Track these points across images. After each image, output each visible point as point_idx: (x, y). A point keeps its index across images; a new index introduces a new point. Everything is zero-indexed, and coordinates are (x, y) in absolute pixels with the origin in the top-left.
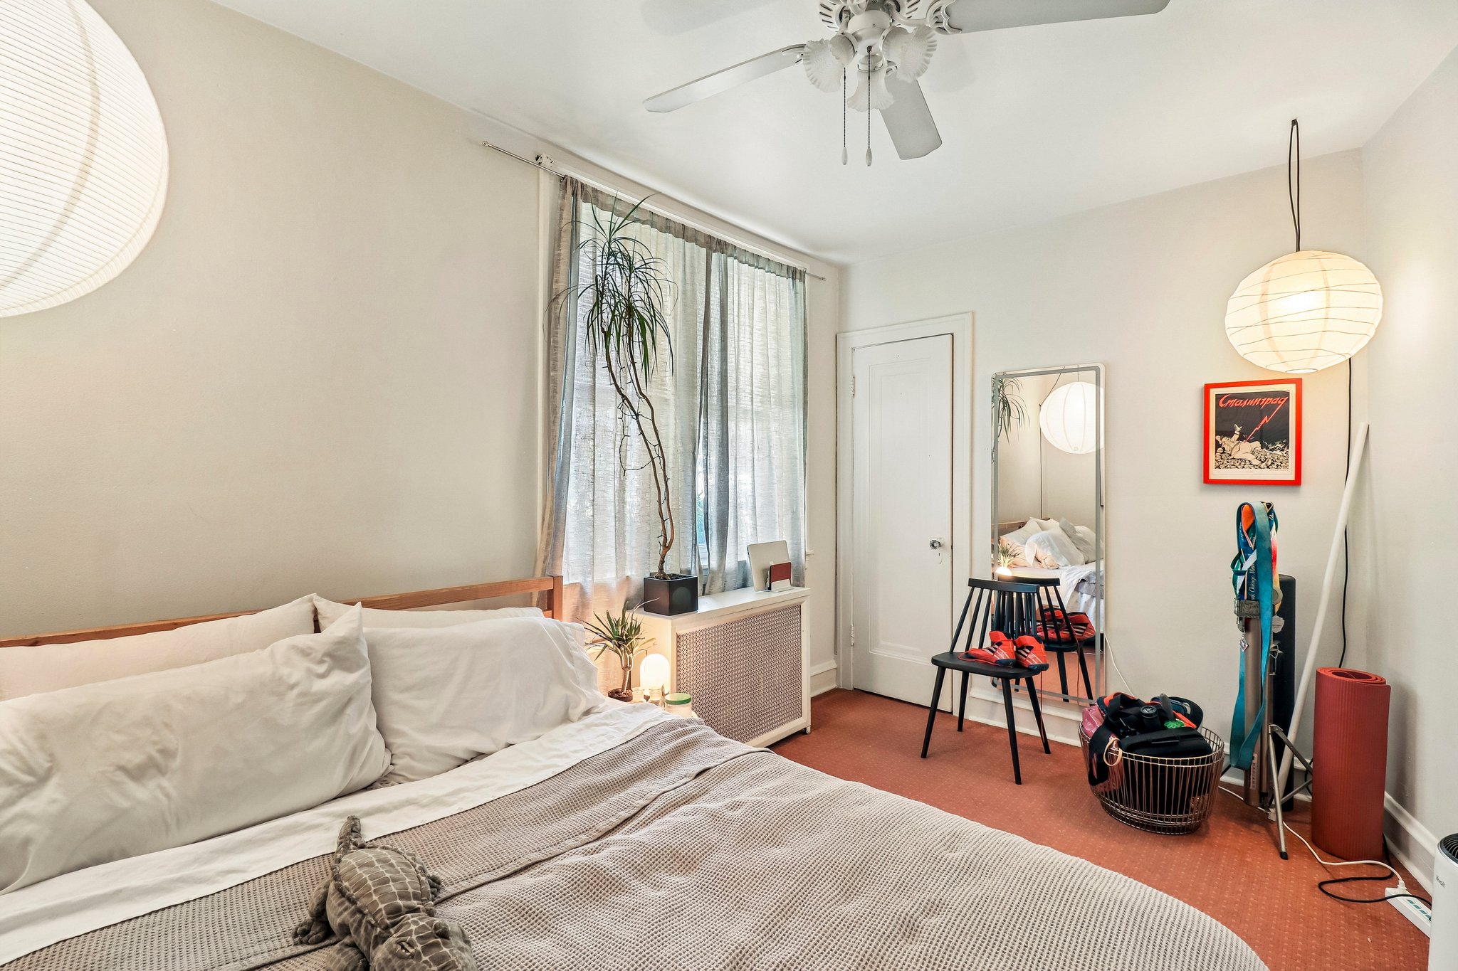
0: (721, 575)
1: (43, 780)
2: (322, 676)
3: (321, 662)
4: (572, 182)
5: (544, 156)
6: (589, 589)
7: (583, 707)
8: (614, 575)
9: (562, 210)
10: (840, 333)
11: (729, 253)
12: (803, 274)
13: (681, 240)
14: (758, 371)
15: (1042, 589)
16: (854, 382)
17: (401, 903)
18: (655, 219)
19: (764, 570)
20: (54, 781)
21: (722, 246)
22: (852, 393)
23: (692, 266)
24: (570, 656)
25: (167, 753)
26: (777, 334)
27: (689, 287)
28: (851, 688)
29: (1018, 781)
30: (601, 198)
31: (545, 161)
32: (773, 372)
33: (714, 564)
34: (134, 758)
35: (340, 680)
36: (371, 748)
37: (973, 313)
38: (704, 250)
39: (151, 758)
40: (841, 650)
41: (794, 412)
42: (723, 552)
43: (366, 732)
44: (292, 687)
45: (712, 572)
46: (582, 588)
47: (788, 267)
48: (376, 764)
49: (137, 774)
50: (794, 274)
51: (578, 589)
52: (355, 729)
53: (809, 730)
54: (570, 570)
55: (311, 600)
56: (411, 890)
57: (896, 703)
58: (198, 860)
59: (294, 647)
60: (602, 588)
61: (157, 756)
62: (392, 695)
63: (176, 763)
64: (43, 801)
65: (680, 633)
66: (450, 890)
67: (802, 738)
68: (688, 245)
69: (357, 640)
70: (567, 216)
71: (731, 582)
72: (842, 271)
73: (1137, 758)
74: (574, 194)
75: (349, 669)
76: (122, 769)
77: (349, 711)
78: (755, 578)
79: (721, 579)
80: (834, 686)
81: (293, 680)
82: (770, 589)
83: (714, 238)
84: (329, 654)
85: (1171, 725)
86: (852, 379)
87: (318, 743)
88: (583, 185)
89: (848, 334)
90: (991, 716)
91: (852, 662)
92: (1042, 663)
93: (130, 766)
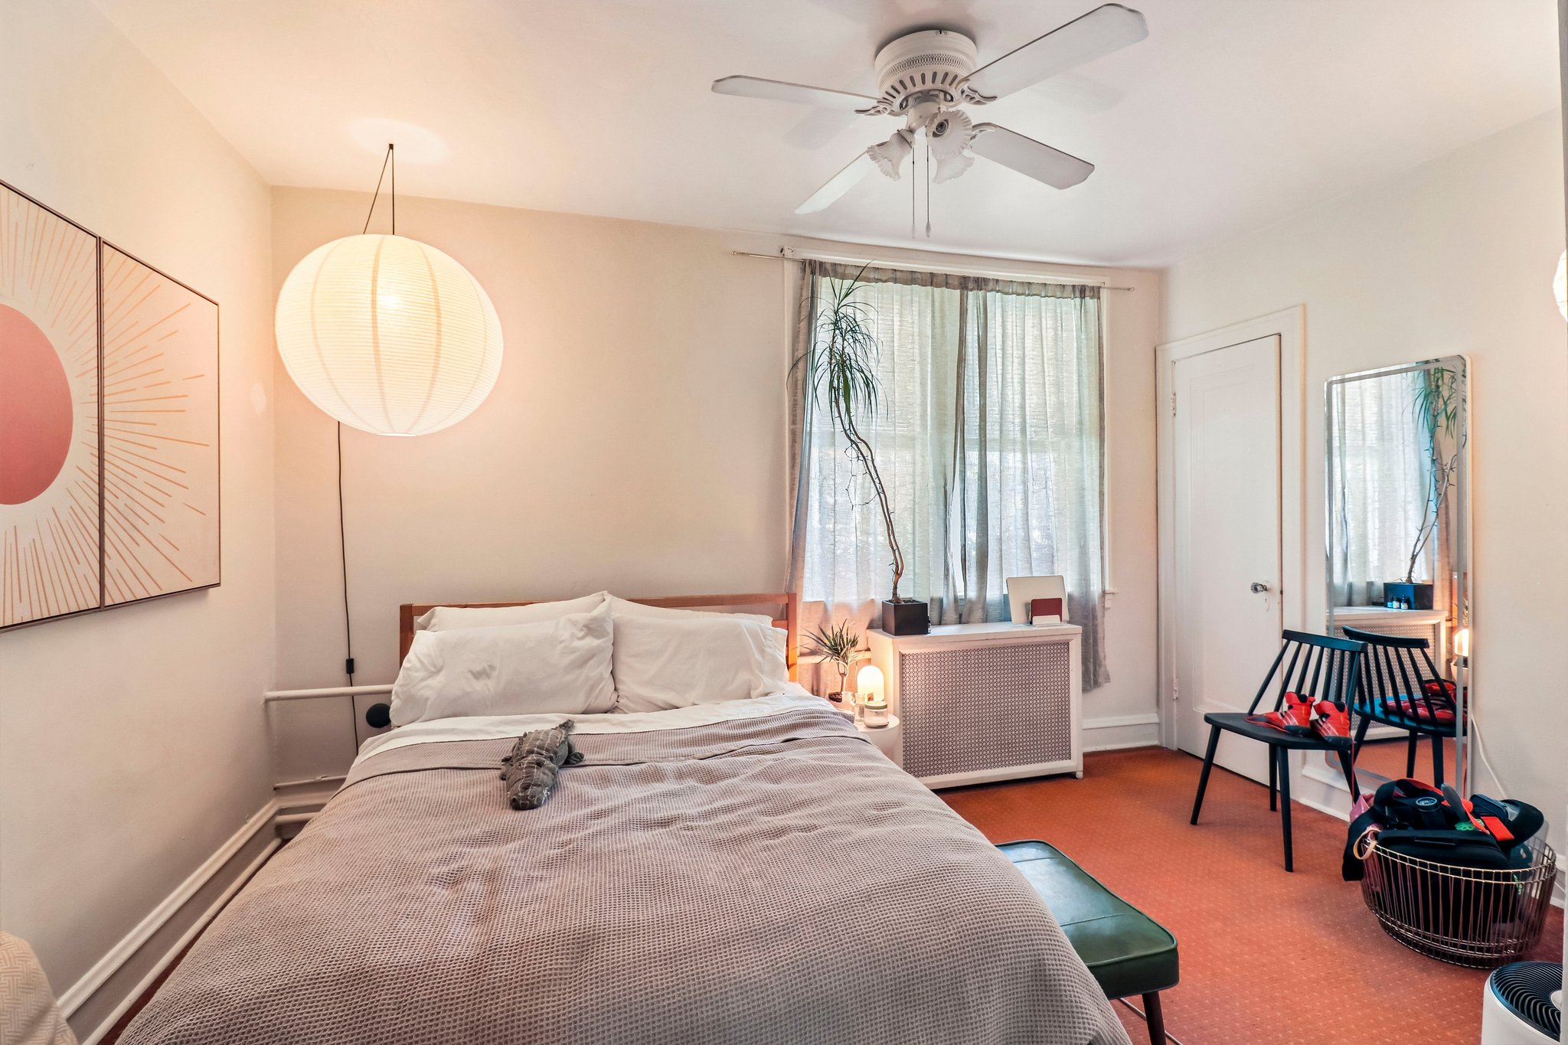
0: (981, 606)
1: (439, 671)
2: (581, 639)
3: (582, 630)
4: (810, 263)
5: (786, 248)
6: (830, 607)
7: (760, 690)
8: (855, 597)
9: (802, 289)
10: (1160, 345)
11: (990, 288)
12: (1096, 290)
13: (929, 288)
14: (1032, 401)
15: (1370, 647)
16: (1174, 401)
17: (536, 749)
18: (898, 275)
19: (1026, 604)
20: (443, 672)
21: (980, 283)
22: (1172, 413)
23: (942, 310)
24: (762, 652)
25: (492, 667)
26: (1057, 360)
27: (938, 331)
28: (1175, 748)
29: (1289, 867)
30: (840, 270)
31: (786, 252)
32: (1051, 400)
33: (972, 594)
34: (477, 668)
35: (591, 642)
36: (603, 687)
37: (1304, 306)
38: (958, 292)
39: (484, 668)
40: (1163, 704)
41: (1081, 439)
42: (983, 583)
43: (601, 678)
44: (561, 642)
45: (971, 601)
46: (825, 606)
47: (1074, 286)
48: (607, 698)
49: (477, 675)
50: (1082, 291)
51: (823, 606)
52: (594, 674)
53: (1080, 775)
54: (812, 590)
55: (603, 595)
56: (546, 746)
57: (1225, 773)
58: (492, 724)
59: (570, 620)
60: (844, 607)
61: (487, 668)
62: (624, 658)
63: (495, 674)
64: (437, 681)
65: (903, 652)
66: (586, 763)
67: (1069, 781)
68: (937, 291)
69: (604, 620)
70: (807, 293)
71: (994, 613)
72: (1160, 276)
73: (1392, 855)
74: (813, 273)
75: (597, 637)
76: (471, 672)
77: (591, 662)
78: (1017, 611)
79: (980, 611)
80: (1155, 742)
81: (563, 638)
82: (1031, 623)
83: (969, 277)
84: (585, 626)
85: (1462, 827)
86: (1172, 396)
87: (568, 678)
88: (821, 264)
89: (1167, 346)
90: (1327, 801)
91: (1175, 718)
92: (1337, 734)
93: (475, 671)
